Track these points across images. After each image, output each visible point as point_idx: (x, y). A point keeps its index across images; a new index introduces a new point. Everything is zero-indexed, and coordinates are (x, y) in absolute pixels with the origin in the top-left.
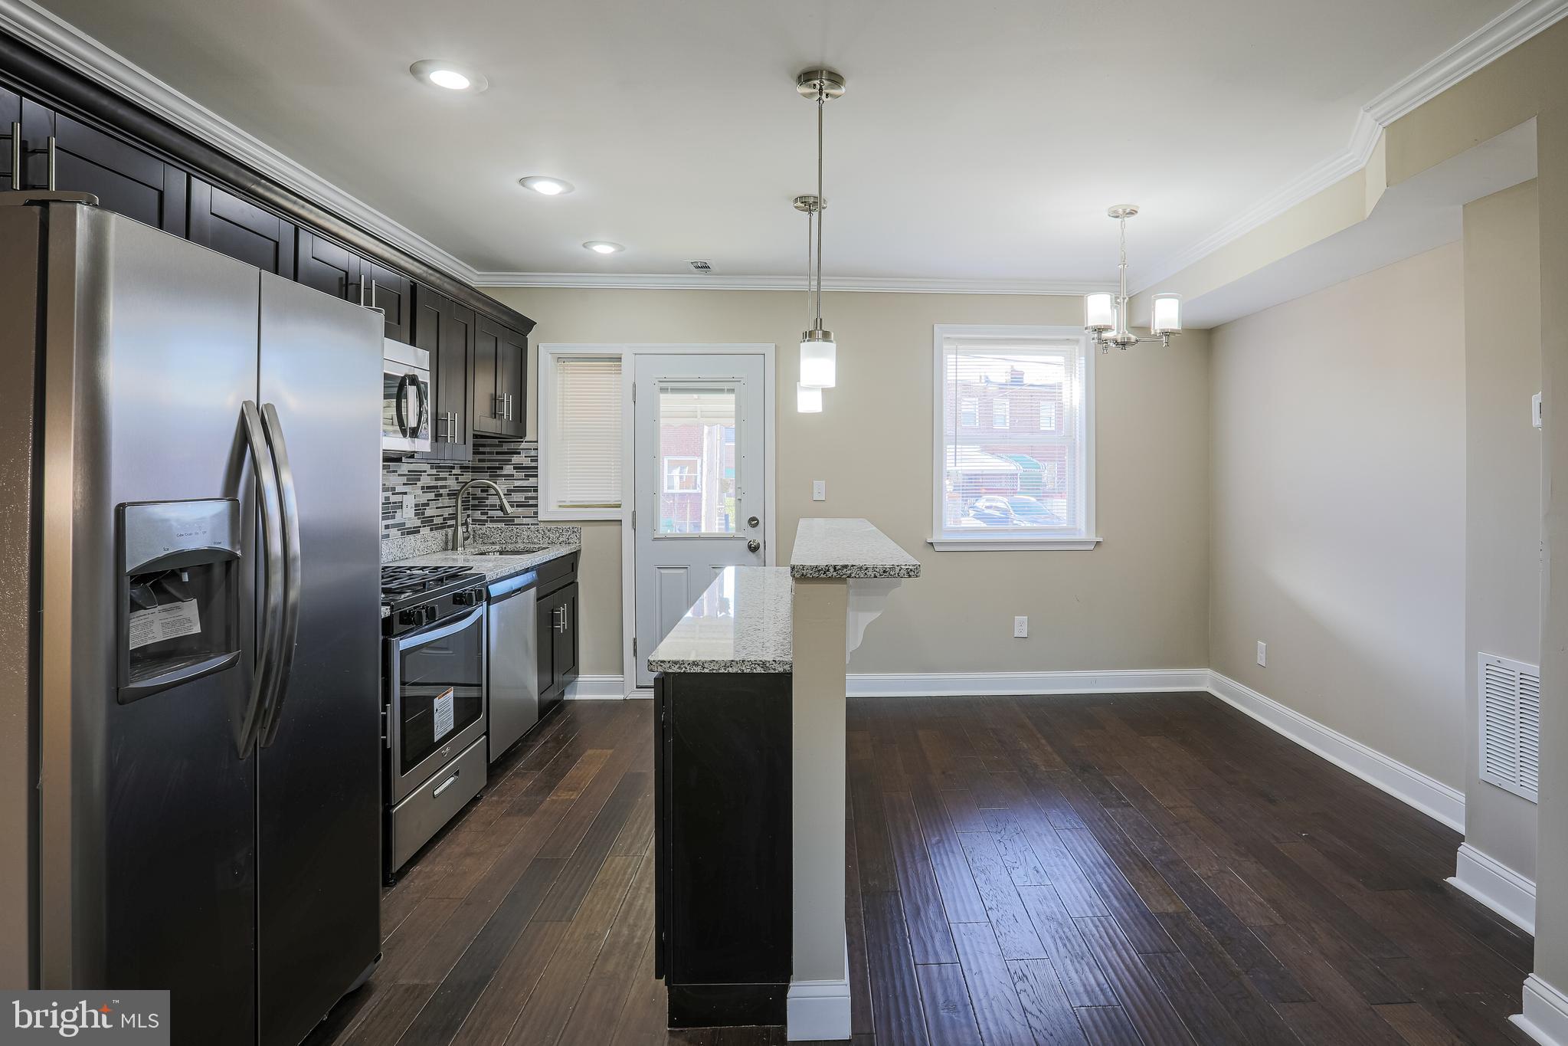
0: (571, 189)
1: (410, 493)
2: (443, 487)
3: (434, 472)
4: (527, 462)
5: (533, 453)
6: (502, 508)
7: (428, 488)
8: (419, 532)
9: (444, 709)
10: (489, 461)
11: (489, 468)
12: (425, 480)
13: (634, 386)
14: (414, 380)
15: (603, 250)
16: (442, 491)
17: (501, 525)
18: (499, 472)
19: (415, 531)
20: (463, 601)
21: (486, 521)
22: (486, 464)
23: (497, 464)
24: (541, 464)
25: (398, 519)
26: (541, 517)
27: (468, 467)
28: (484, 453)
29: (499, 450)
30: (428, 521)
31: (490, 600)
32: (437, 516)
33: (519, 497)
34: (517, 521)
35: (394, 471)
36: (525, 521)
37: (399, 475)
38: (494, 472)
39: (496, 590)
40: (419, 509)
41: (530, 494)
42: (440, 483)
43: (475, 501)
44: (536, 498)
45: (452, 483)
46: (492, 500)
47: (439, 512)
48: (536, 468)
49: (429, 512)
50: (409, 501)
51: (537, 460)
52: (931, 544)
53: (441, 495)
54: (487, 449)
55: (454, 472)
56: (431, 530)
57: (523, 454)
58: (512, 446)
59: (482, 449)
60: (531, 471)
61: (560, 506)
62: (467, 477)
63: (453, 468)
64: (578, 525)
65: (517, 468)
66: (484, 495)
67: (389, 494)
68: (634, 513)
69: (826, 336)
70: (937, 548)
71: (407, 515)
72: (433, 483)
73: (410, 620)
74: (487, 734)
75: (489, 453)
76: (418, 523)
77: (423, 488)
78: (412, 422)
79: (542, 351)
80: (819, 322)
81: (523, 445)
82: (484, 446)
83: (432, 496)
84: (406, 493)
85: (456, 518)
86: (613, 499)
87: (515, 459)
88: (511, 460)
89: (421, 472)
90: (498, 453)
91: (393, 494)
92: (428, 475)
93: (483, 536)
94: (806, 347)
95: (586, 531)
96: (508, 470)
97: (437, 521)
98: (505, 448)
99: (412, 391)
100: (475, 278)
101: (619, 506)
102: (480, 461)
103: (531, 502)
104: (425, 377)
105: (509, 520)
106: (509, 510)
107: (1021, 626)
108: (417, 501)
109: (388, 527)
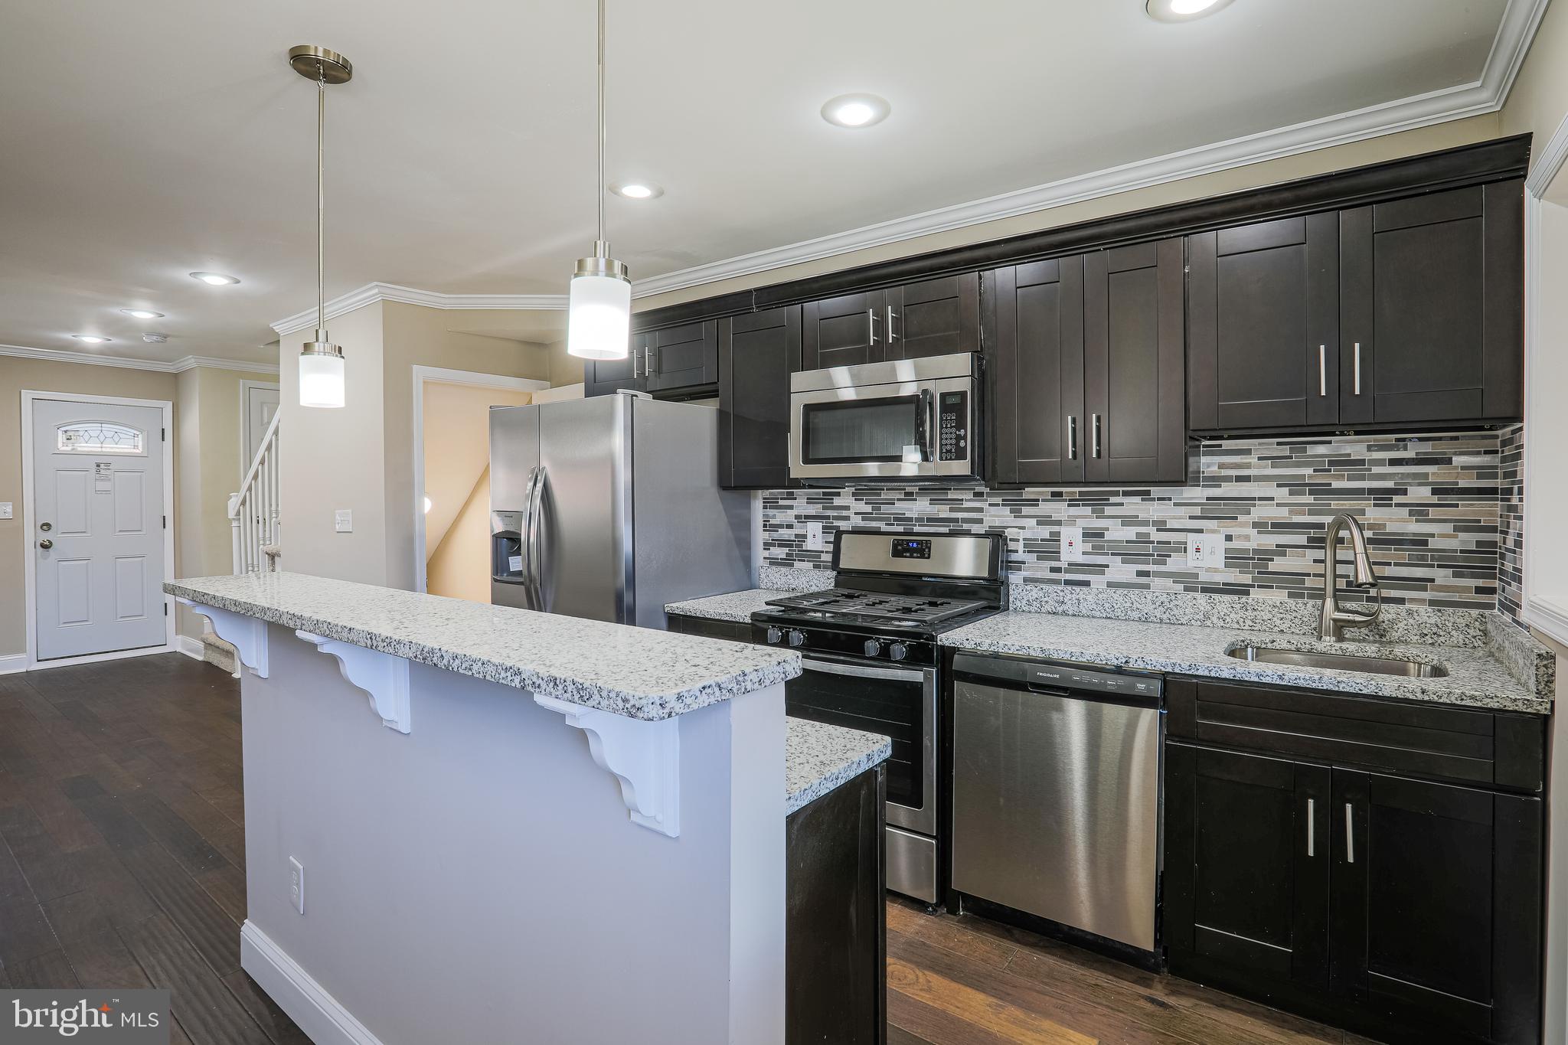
1: (1214, 532)
7: (1278, 526)
8: (1247, 593)
12: (1267, 512)
14: (928, 395)
19: (1236, 590)
25: (1175, 564)
30: (1290, 583)
32: (1315, 575)
35: (1159, 499)
37: (1176, 504)
40: (1242, 559)
47: (1320, 568)
49: (1278, 564)
50: (1206, 543)
67: (1150, 529)
76: (1247, 579)
77: (1255, 525)
83: (1300, 540)
84: (1201, 531)
89: (1254, 499)
91: (1157, 530)
92: (1278, 505)
97: (1312, 583)
99: (930, 407)
104: (954, 386)
108: (1235, 544)
109: (1143, 574)
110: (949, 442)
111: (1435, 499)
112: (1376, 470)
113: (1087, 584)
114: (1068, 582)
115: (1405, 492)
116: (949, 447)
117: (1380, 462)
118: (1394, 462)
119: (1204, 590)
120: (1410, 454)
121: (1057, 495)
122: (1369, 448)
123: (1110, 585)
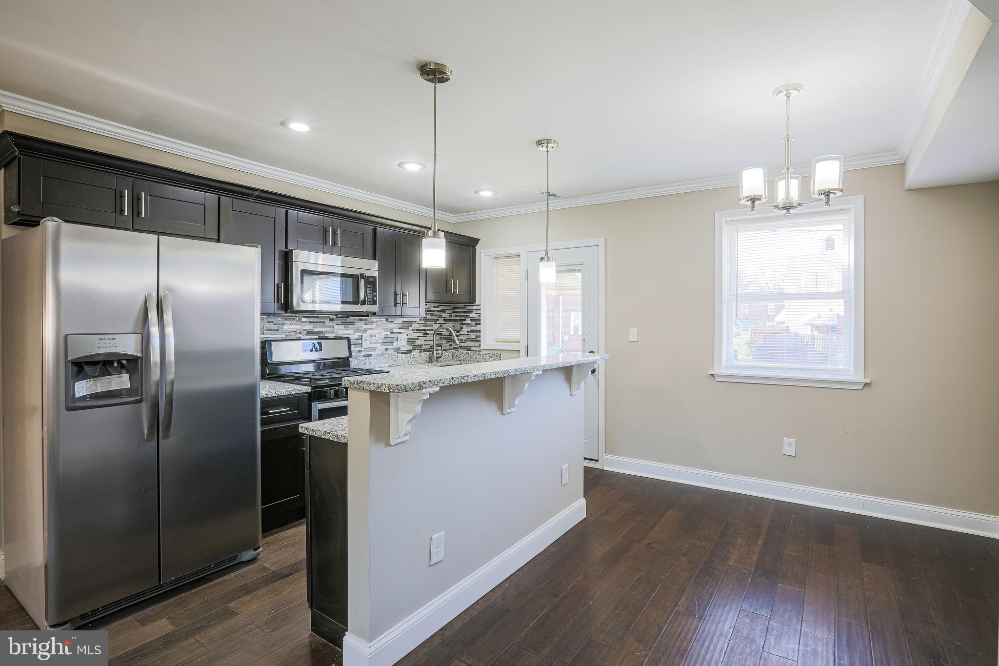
0: (426, 167)
1: (404, 333)
2: (432, 330)
3: (423, 322)
4: (476, 316)
5: (479, 311)
6: (454, 342)
7: (417, 330)
10: (460, 316)
11: (460, 320)
12: (415, 326)
13: (527, 271)
14: (365, 276)
15: (486, 194)
17: (465, 351)
18: (464, 322)
19: (409, 352)
21: (458, 348)
22: (459, 318)
23: (463, 318)
24: (482, 318)
25: (395, 345)
26: (482, 347)
27: (451, 320)
28: (457, 312)
29: (464, 310)
30: (419, 348)
32: (425, 345)
33: (473, 336)
34: (472, 349)
35: (391, 322)
36: (475, 349)
37: (395, 324)
38: (462, 322)
40: (410, 341)
41: (478, 334)
42: (427, 328)
44: (480, 337)
46: (452, 338)
47: (427, 342)
48: (480, 320)
49: (418, 342)
50: (403, 337)
51: (480, 316)
52: (713, 375)
53: (428, 334)
54: (459, 310)
55: (438, 322)
56: (420, 352)
57: (474, 313)
58: (470, 308)
59: (457, 310)
60: (477, 321)
61: (497, 341)
64: (499, 352)
65: (473, 320)
66: (450, 334)
67: (389, 333)
68: (527, 347)
70: (717, 379)
71: (403, 344)
72: (422, 328)
75: (460, 312)
76: (411, 348)
77: (413, 330)
79: (483, 255)
81: (474, 307)
82: (457, 308)
83: (421, 334)
84: (401, 333)
85: (434, 347)
86: (516, 336)
87: (472, 315)
88: (469, 316)
89: (412, 322)
90: (464, 312)
91: (391, 333)
92: (418, 324)
93: (457, 356)
95: (503, 355)
96: (468, 321)
97: (424, 347)
98: (466, 309)
99: (362, 281)
100: (453, 219)
101: (519, 342)
102: (456, 316)
103: (478, 339)
104: (374, 274)
105: (468, 348)
106: (458, 342)
107: (789, 446)
108: (409, 337)
109: (387, 349)
110: (370, 297)
111: (443, 322)
112: (435, 313)
113: (370, 355)
114: (364, 356)
115: (438, 320)
116: (370, 299)
117: (435, 311)
118: (438, 311)
119: (402, 353)
120: (439, 309)
121: (361, 320)
122: (434, 307)
123: (377, 355)
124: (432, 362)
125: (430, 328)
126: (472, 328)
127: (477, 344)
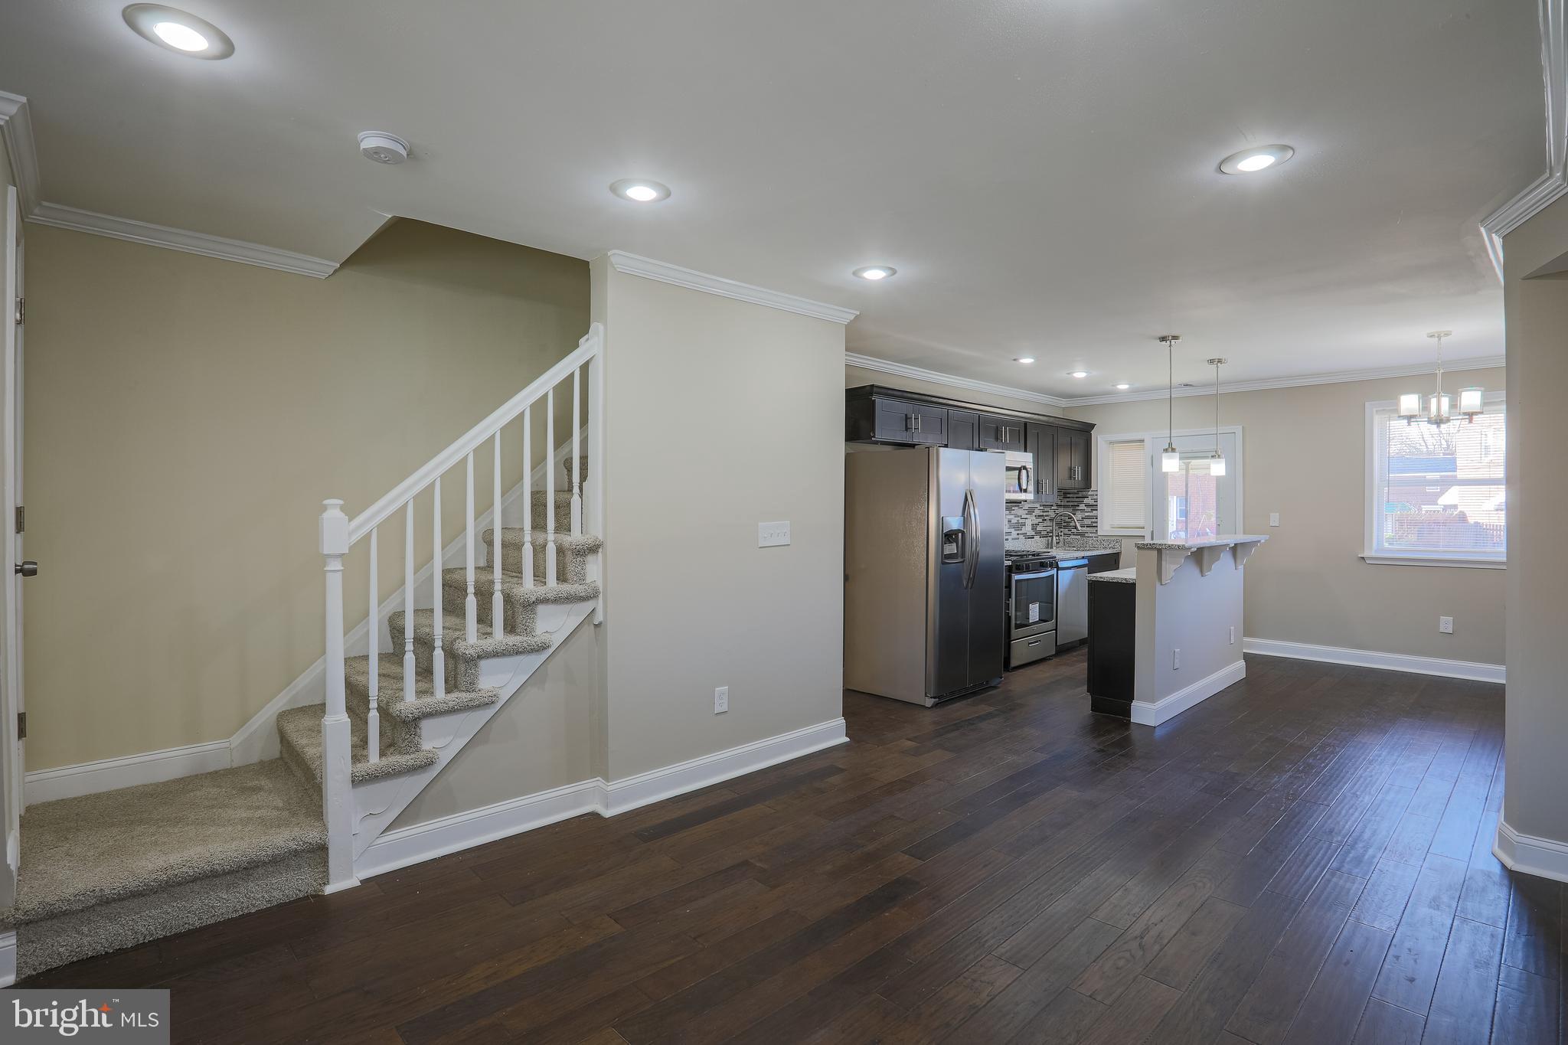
1: (1029, 519)
2: (1046, 516)
3: (1040, 508)
4: (1092, 502)
5: (1095, 497)
6: (1076, 527)
7: (1038, 516)
8: (1033, 538)
9: (1034, 612)
10: (1072, 501)
11: (1071, 506)
12: (1037, 512)
13: (1152, 457)
14: (1025, 468)
16: (1046, 518)
17: (1075, 536)
18: (1077, 508)
19: (1031, 536)
20: (1043, 566)
21: (1071, 534)
22: (1070, 504)
23: (1076, 503)
24: (1099, 503)
25: (1023, 531)
26: (1099, 533)
27: (1060, 505)
28: (1069, 498)
29: (1077, 496)
30: (1038, 533)
31: (1058, 569)
32: (1043, 530)
33: (1088, 522)
34: (1086, 534)
36: (1091, 535)
37: (1024, 510)
38: (1075, 508)
39: (1061, 564)
41: (1093, 520)
42: (1045, 514)
43: (1065, 524)
44: (1097, 522)
45: (1052, 514)
46: (1072, 524)
47: (1044, 528)
48: (1097, 505)
49: (1039, 528)
50: (1029, 523)
51: (1097, 501)
52: (1363, 558)
53: (1046, 520)
54: (1071, 496)
55: (1050, 508)
56: (1040, 536)
57: (1090, 497)
58: (1085, 493)
59: (1068, 496)
60: (1094, 507)
61: (1112, 527)
62: (1061, 510)
63: (1052, 506)
64: (1120, 537)
65: (1088, 505)
66: (1070, 520)
68: (1152, 532)
69: (1173, 450)
70: (1368, 561)
71: (1028, 529)
72: (1041, 514)
73: (1018, 568)
74: (1056, 630)
76: (1033, 533)
77: (1035, 516)
78: (1024, 487)
79: (1100, 442)
80: (1170, 444)
81: (1090, 493)
82: (1069, 493)
83: (1041, 520)
85: (1052, 532)
86: (1141, 523)
87: (1086, 501)
88: (1083, 501)
89: (1033, 508)
91: (1021, 519)
93: (1068, 543)
94: (1164, 455)
95: (1124, 541)
96: (1082, 507)
97: (1043, 533)
98: (1080, 495)
99: (1024, 472)
100: (1064, 403)
101: (1143, 528)
102: (1066, 501)
103: (1094, 525)
104: (1030, 466)
105: (1082, 535)
106: (1079, 528)
107: (1446, 623)
109: (1018, 534)
124: (1052, 548)
125: (1047, 514)
126: (1087, 514)
127: (1094, 529)
